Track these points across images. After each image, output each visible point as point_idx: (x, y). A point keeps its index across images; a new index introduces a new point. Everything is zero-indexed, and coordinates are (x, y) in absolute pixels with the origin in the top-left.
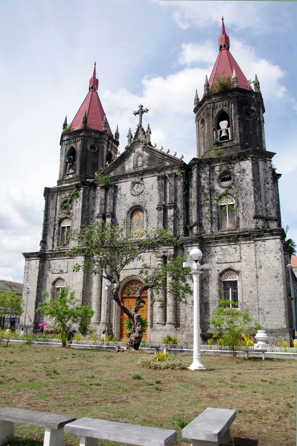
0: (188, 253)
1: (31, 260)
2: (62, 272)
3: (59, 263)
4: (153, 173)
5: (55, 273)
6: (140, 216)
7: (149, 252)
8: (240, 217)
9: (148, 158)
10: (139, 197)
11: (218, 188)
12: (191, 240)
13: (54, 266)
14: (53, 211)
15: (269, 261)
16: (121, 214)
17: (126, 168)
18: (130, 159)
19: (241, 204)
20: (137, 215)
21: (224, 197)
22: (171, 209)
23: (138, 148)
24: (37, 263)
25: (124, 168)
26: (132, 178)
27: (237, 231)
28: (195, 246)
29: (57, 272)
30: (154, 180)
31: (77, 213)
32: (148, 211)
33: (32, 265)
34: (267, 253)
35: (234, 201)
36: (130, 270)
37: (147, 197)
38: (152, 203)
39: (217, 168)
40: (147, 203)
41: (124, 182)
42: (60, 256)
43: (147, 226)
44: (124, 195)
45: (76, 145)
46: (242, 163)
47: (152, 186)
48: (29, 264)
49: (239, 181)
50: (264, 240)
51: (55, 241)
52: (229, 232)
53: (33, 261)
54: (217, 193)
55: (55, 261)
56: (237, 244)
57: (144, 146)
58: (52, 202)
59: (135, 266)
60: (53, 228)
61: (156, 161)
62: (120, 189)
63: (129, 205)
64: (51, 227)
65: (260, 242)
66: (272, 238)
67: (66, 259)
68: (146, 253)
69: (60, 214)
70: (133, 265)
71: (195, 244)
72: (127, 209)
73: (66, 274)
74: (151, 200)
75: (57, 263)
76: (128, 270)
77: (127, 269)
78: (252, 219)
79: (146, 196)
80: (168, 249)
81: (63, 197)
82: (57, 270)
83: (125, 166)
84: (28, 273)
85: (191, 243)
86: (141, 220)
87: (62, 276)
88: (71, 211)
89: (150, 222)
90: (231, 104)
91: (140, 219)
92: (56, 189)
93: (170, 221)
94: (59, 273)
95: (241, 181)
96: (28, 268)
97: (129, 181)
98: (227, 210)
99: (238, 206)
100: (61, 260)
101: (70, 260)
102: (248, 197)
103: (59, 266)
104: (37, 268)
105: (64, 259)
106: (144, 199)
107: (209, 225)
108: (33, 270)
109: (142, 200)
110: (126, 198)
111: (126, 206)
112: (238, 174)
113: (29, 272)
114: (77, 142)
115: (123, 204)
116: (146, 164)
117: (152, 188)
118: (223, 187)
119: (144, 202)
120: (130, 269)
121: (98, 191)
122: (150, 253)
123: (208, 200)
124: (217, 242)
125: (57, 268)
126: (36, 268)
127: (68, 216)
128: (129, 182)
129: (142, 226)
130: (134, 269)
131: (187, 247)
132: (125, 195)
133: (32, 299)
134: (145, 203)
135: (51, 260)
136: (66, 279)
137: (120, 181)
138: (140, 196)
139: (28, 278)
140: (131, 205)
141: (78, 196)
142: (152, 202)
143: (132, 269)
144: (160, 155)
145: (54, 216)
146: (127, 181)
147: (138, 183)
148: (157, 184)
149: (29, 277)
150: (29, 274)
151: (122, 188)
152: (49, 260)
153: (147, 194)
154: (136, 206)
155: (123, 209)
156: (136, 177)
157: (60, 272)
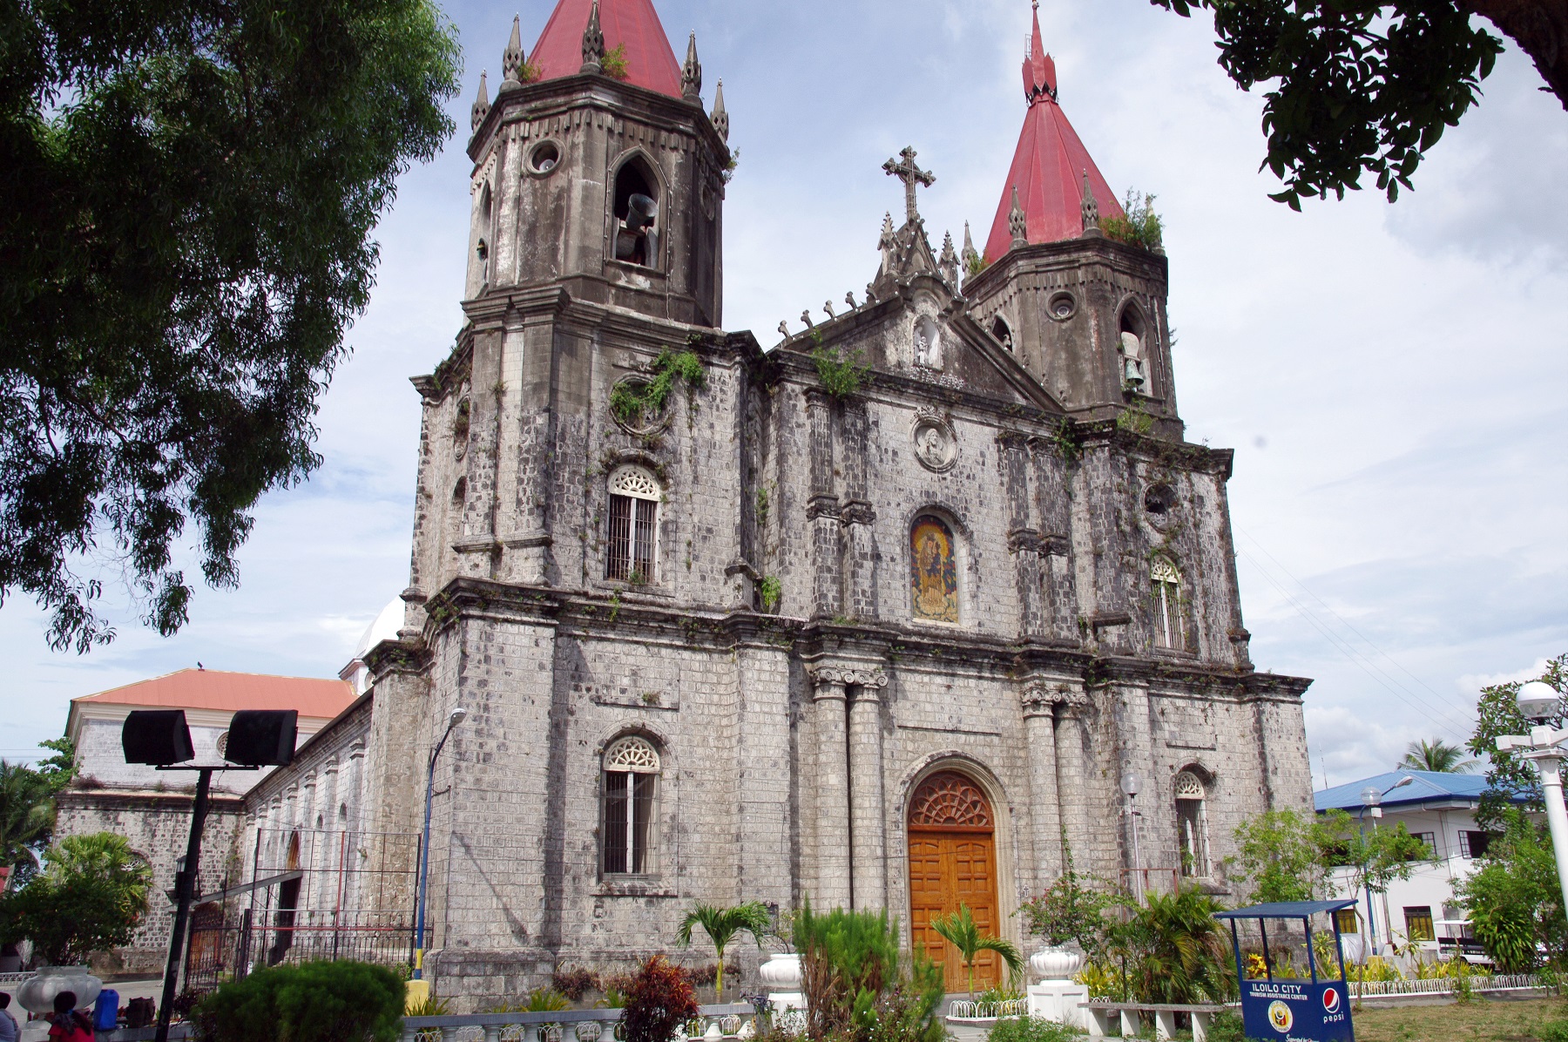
0: (1124, 704)
1: (506, 621)
2: (651, 702)
3: (631, 660)
4: (983, 411)
5: (614, 705)
6: (938, 546)
7: (993, 679)
8: (1199, 625)
9: (959, 351)
10: (944, 479)
11: (1149, 529)
12: (1135, 667)
13: (608, 667)
14: (577, 411)
15: (1288, 758)
16: (887, 521)
17: (888, 353)
18: (900, 328)
19: (1199, 590)
20: (931, 539)
21: (1157, 558)
22: (1061, 555)
23: (925, 301)
24: (543, 643)
25: (880, 351)
26: (917, 400)
27: (1198, 663)
28: (1138, 687)
29: (624, 700)
30: (986, 439)
31: (702, 460)
32: (975, 536)
33: (508, 648)
34: (1284, 737)
35: (1179, 575)
36: (938, 735)
37: (970, 490)
38: (987, 515)
39: (1141, 469)
40: (974, 507)
41: (891, 404)
42: (639, 629)
43: (978, 587)
44: (890, 453)
45: (656, 156)
46: (1195, 477)
47: (982, 455)
48: (489, 638)
49: (1190, 524)
50: (1275, 703)
51: (590, 552)
52: (1183, 661)
53: (515, 629)
54: (1147, 541)
55: (608, 647)
56: (1206, 700)
57: (950, 306)
58: (570, 367)
59: (955, 721)
60: (581, 489)
61: (986, 375)
62: (876, 423)
63: (911, 493)
64: (571, 481)
65: (1268, 704)
66: (1288, 699)
67: (671, 646)
68: (985, 684)
69: (607, 436)
70: (947, 717)
71: (1137, 683)
72: (906, 507)
73: (668, 715)
74: (981, 503)
75: (623, 659)
76: (932, 733)
77: (926, 729)
78: (1226, 638)
79: (966, 482)
80: (1068, 681)
81: (625, 364)
82: (623, 691)
83: (885, 346)
84: (483, 683)
85: (1130, 676)
86: (943, 559)
87: (655, 722)
88: (668, 440)
89: (983, 578)
90: (1152, 298)
91: (938, 555)
92: (595, 315)
93: (1061, 592)
94: (635, 706)
95: (1196, 526)
96: (487, 659)
97: (905, 407)
98: (1163, 596)
99: (1191, 594)
100: (642, 650)
101: (686, 655)
102: (1214, 575)
103: (634, 673)
104: (542, 667)
105: (659, 645)
106: (959, 491)
107: (1138, 629)
108: (517, 673)
109: (952, 492)
110: (901, 466)
111: (901, 497)
112: (1186, 504)
113: (491, 679)
114: (663, 147)
115: (890, 486)
116: (954, 369)
117: (983, 464)
118: (1160, 531)
119: (961, 500)
120: (937, 730)
121: (789, 397)
122: (997, 685)
123: (1130, 554)
124: (1165, 685)
125: (626, 682)
126: (534, 666)
127: (654, 458)
128: (905, 411)
129: (946, 581)
130: (952, 731)
131: (1120, 685)
132: (895, 453)
133: (519, 820)
134: (966, 508)
135: (587, 639)
136: (673, 739)
137: (874, 396)
138: (947, 475)
139: (486, 708)
140: (921, 501)
141: (697, 384)
142: (985, 511)
143: (945, 731)
144: (1000, 360)
145: (583, 433)
146: (899, 406)
147: (939, 427)
148: (996, 456)
149: (491, 703)
150: (490, 688)
151: (883, 424)
152: (576, 637)
153: (968, 477)
154: (936, 507)
155: (893, 505)
156: (929, 402)
157: (641, 703)
